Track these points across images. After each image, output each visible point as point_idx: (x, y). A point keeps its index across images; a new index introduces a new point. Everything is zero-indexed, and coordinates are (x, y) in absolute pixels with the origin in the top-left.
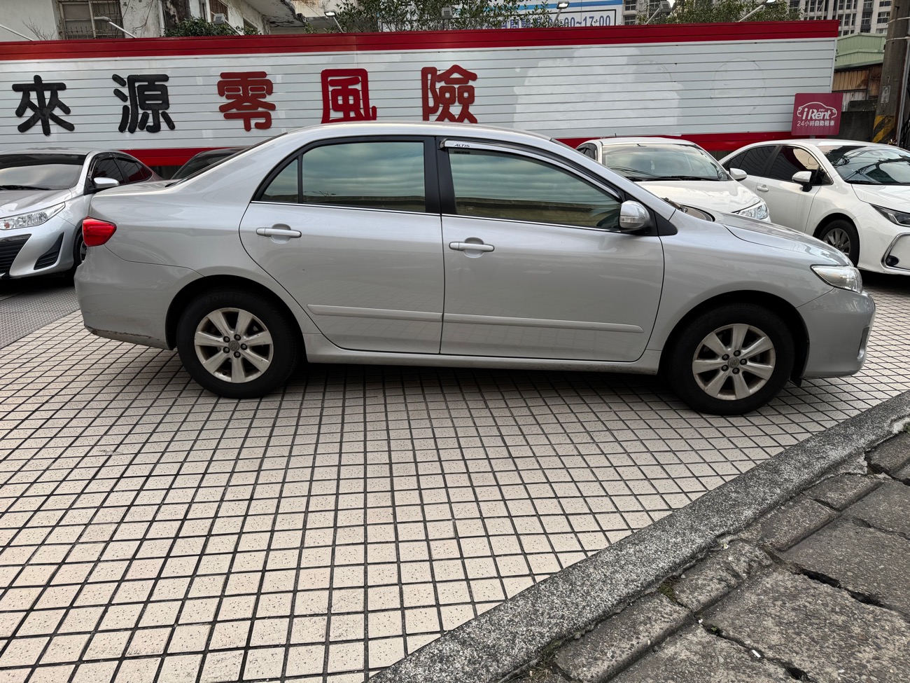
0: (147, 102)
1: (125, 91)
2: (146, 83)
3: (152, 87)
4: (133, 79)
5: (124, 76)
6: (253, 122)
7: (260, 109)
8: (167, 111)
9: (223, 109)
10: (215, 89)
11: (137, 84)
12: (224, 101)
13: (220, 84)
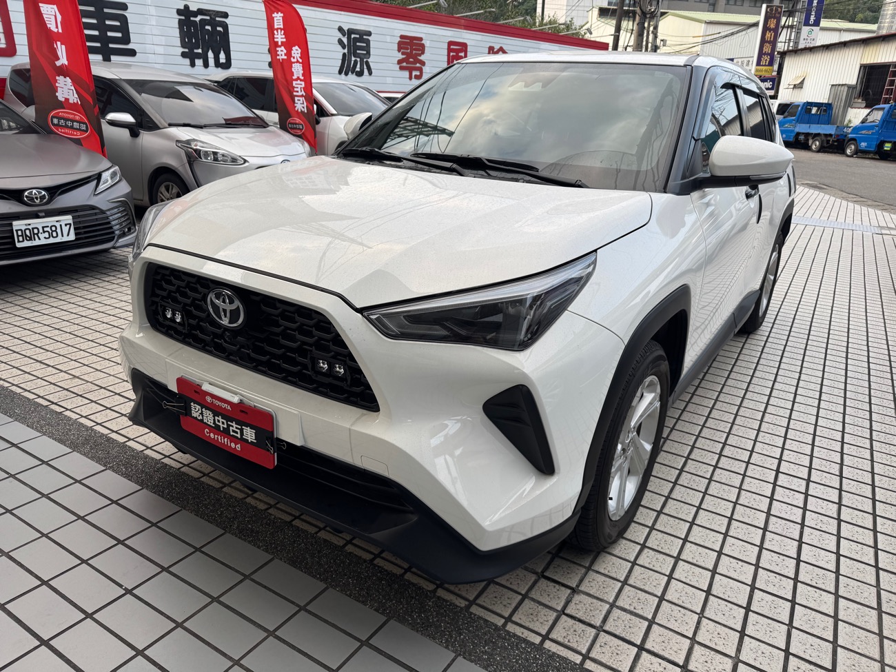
0: (358, 51)
1: (345, 40)
2: (358, 36)
3: (361, 40)
4: (351, 32)
5: (346, 29)
6: (414, 73)
7: (418, 65)
8: (369, 60)
9: (400, 62)
10: (396, 47)
11: (353, 36)
12: (400, 56)
13: (399, 44)
